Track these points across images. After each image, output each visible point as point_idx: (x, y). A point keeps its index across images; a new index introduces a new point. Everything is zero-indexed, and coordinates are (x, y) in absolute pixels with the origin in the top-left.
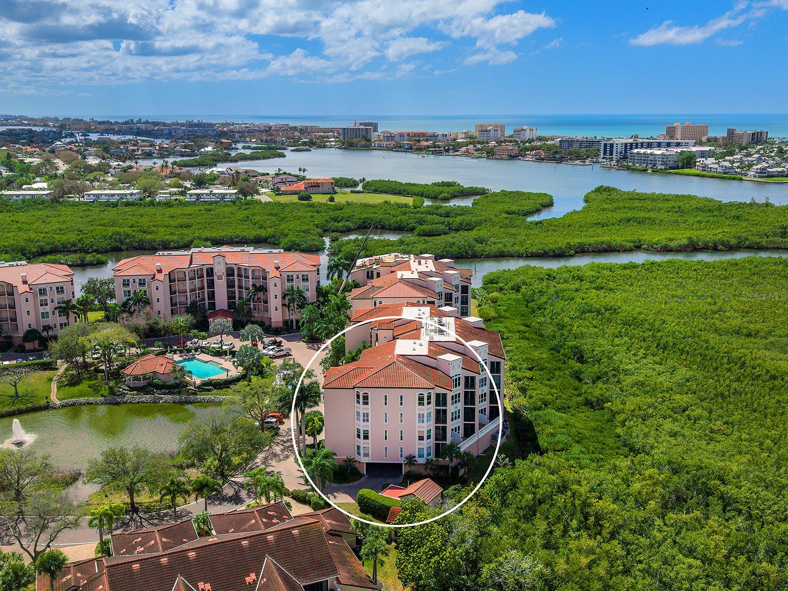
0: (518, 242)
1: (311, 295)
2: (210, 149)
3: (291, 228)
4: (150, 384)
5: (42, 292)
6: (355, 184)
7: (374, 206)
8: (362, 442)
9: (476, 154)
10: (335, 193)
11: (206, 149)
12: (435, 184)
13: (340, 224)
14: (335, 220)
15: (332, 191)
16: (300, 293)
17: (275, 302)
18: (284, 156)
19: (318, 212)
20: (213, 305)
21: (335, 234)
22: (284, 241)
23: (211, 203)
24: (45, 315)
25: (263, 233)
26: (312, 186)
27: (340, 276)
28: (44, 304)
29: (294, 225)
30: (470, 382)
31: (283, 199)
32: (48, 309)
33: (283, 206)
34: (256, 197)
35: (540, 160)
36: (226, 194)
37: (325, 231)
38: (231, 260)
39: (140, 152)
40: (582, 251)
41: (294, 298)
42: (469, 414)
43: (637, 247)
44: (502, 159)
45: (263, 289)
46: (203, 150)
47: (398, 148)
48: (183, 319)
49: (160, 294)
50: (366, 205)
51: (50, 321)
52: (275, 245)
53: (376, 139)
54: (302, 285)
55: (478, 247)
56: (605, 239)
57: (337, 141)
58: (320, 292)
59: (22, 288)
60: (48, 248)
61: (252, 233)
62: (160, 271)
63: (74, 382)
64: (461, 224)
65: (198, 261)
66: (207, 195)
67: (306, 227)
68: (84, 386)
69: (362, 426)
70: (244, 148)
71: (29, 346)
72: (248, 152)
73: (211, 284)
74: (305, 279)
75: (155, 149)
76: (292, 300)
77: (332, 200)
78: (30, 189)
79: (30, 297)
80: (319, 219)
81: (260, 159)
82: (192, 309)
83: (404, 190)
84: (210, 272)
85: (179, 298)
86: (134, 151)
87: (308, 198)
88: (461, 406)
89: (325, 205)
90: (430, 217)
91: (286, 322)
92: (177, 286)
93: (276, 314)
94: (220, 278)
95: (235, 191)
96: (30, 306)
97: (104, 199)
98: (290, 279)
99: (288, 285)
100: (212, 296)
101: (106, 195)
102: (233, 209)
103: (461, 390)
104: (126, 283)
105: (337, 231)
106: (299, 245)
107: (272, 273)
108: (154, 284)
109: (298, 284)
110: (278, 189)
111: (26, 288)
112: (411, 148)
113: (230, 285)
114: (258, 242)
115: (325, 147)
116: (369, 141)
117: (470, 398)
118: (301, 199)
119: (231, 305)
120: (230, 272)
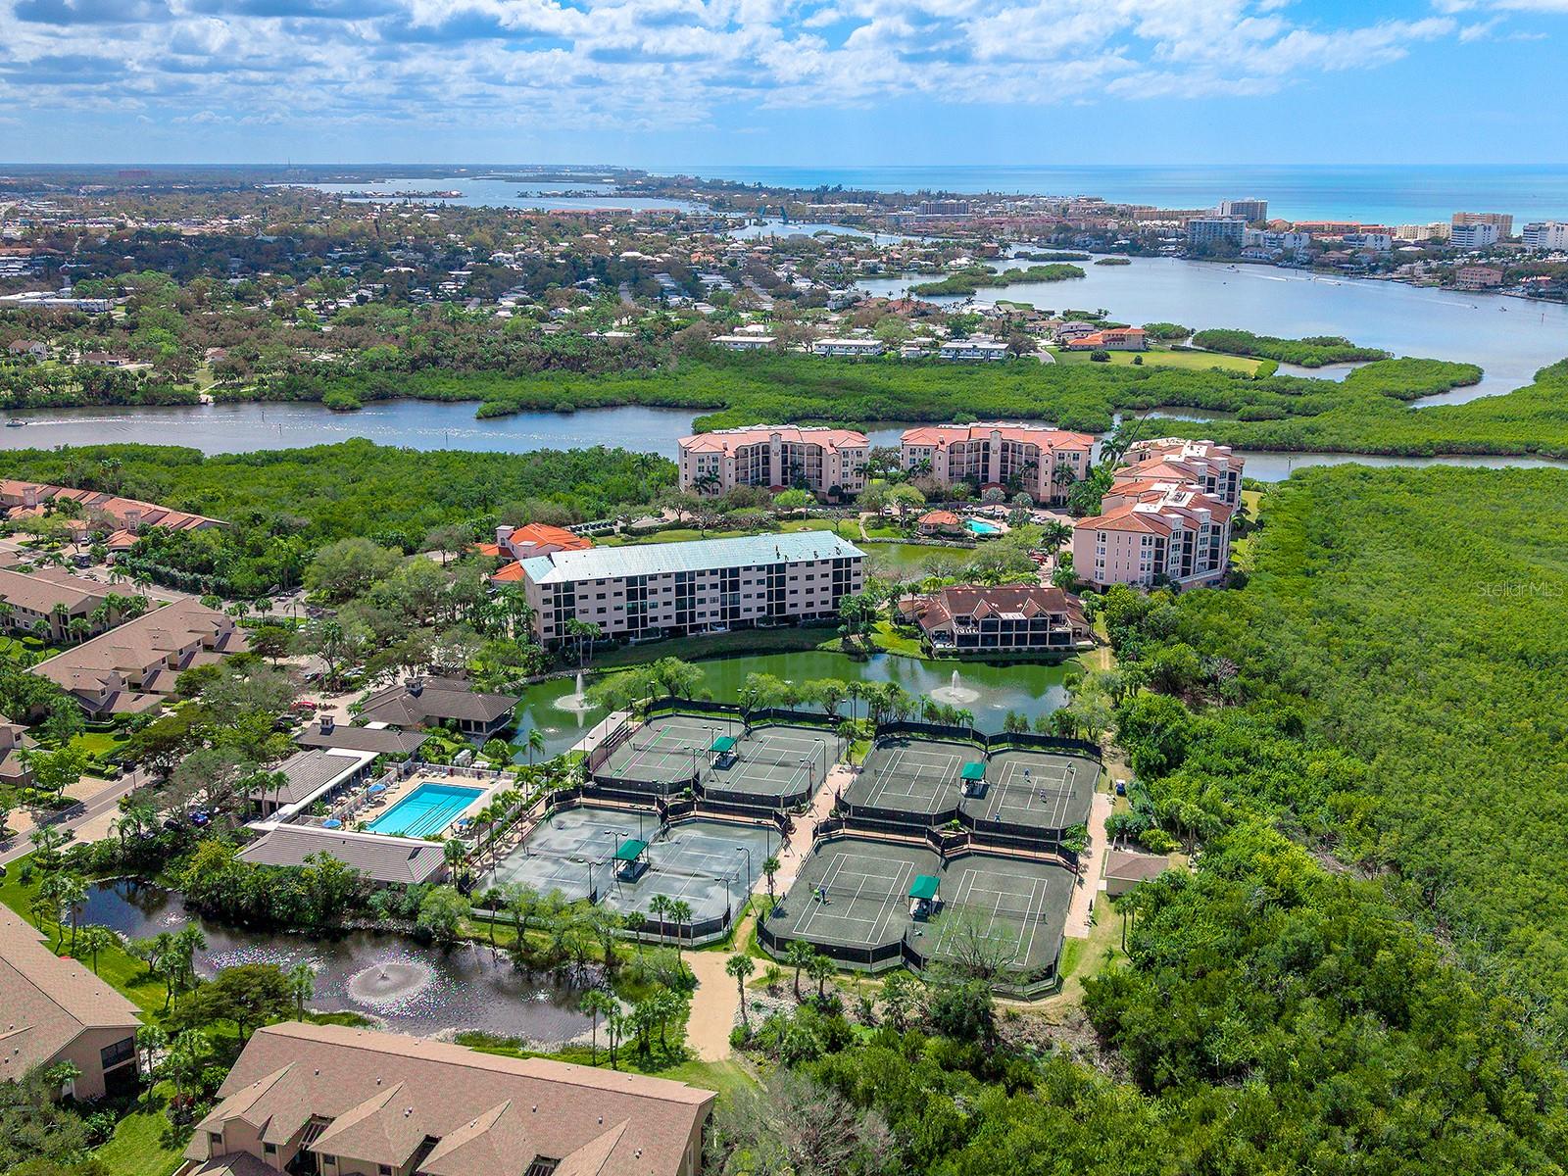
0: (1364, 434)
1: (1080, 473)
2: (964, 261)
3: (1074, 402)
4: (939, 532)
5: (846, 454)
6: (1183, 334)
7: (1194, 375)
8: (1099, 569)
9: (1425, 278)
10: (1148, 350)
11: (958, 261)
12: (1307, 341)
13: (1139, 399)
14: (1134, 393)
15: (1142, 347)
16: (1070, 470)
17: (1045, 477)
18: (1082, 276)
19: (1114, 380)
20: (985, 478)
21: (1128, 412)
22: (1063, 418)
23: (972, 362)
24: (845, 475)
25: (1038, 407)
26: (1114, 340)
27: (1113, 458)
28: (845, 465)
29: (1079, 399)
30: (1188, 536)
31: (1070, 358)
32: (848, 469)
33: (1067, 371)
34: (1032, 354)
35: (1535, 296)
36: (993, 350)
37: (1117, 407)
38: (1006, 436)
39: (859, 266)
40: (1449, 451)
41: (1063, 475)
42: (1186, 561)
43: (1530, 451)
44: (1467, 291)
45: (1035, 465)
46: (953, 263)
47: (1286, 260)
48: (962, 486)
49: (941, 464)
50: (1184, 373)
51: (848, 481)
52: (1052, 422)
53: (1251, 242)
54: (1072, 463)
55: (1308, 439)
56: (1484, 438)
57: (1178, 243)
58: (1089, 472)
59: (831, 450)
60: (800, 413)
61: (1025, 405)
62: (942, 443)
63: (878, 527)
64: (1306, 406)
65: (977, 436)
66: (968, 350)
67: (1092, 402)
68: (888, 530)
69: (1100, 557)
70: (1018, 256)
71: (831, 500)
72: (1025, 266)
73: (986, 458)
74: (1076, 457)
75: (881, 261)
76: (1062, 477)
77: (1138, 361)
78: (742, 335)
79: (836, 457)
80: (1112, 391)
81: (1042, 280)
82: (969, 478)
83: (1255, 349)
84: (987, 446)
85: (956, 469)
86: (851, 264)
87: (1104, 358)
88: (1180, 554)
89: (1126, 369)
90: (1265, 394)
91: (1053, 499)
92: (956, 457)
93: (1045, 491)
94: (995, 452)
95: (1004, 346)
96: (835, 466)
97: (837, 352)
98: (1062, 457)
99: (1059, 462)
100: (986, 469)
101: (841, 346)
102: (1002, 373)
103: (1181, 541)
104: (912, 452)
105: (1133, 408)
106: (1079, 424)
107: (1045, 450)
108: (938, 454)
109: (1069, 462)
110: (1064, 343)
111: (833, 450)
112: (1309, 262)
113: (1004, 460)
114: (1032, 417)
115: (1156, 255)
116: (1238, 245)
117: (1187, 548)
118: (1095, 358)
119: (1003, 479)
120: (1005, 448)
